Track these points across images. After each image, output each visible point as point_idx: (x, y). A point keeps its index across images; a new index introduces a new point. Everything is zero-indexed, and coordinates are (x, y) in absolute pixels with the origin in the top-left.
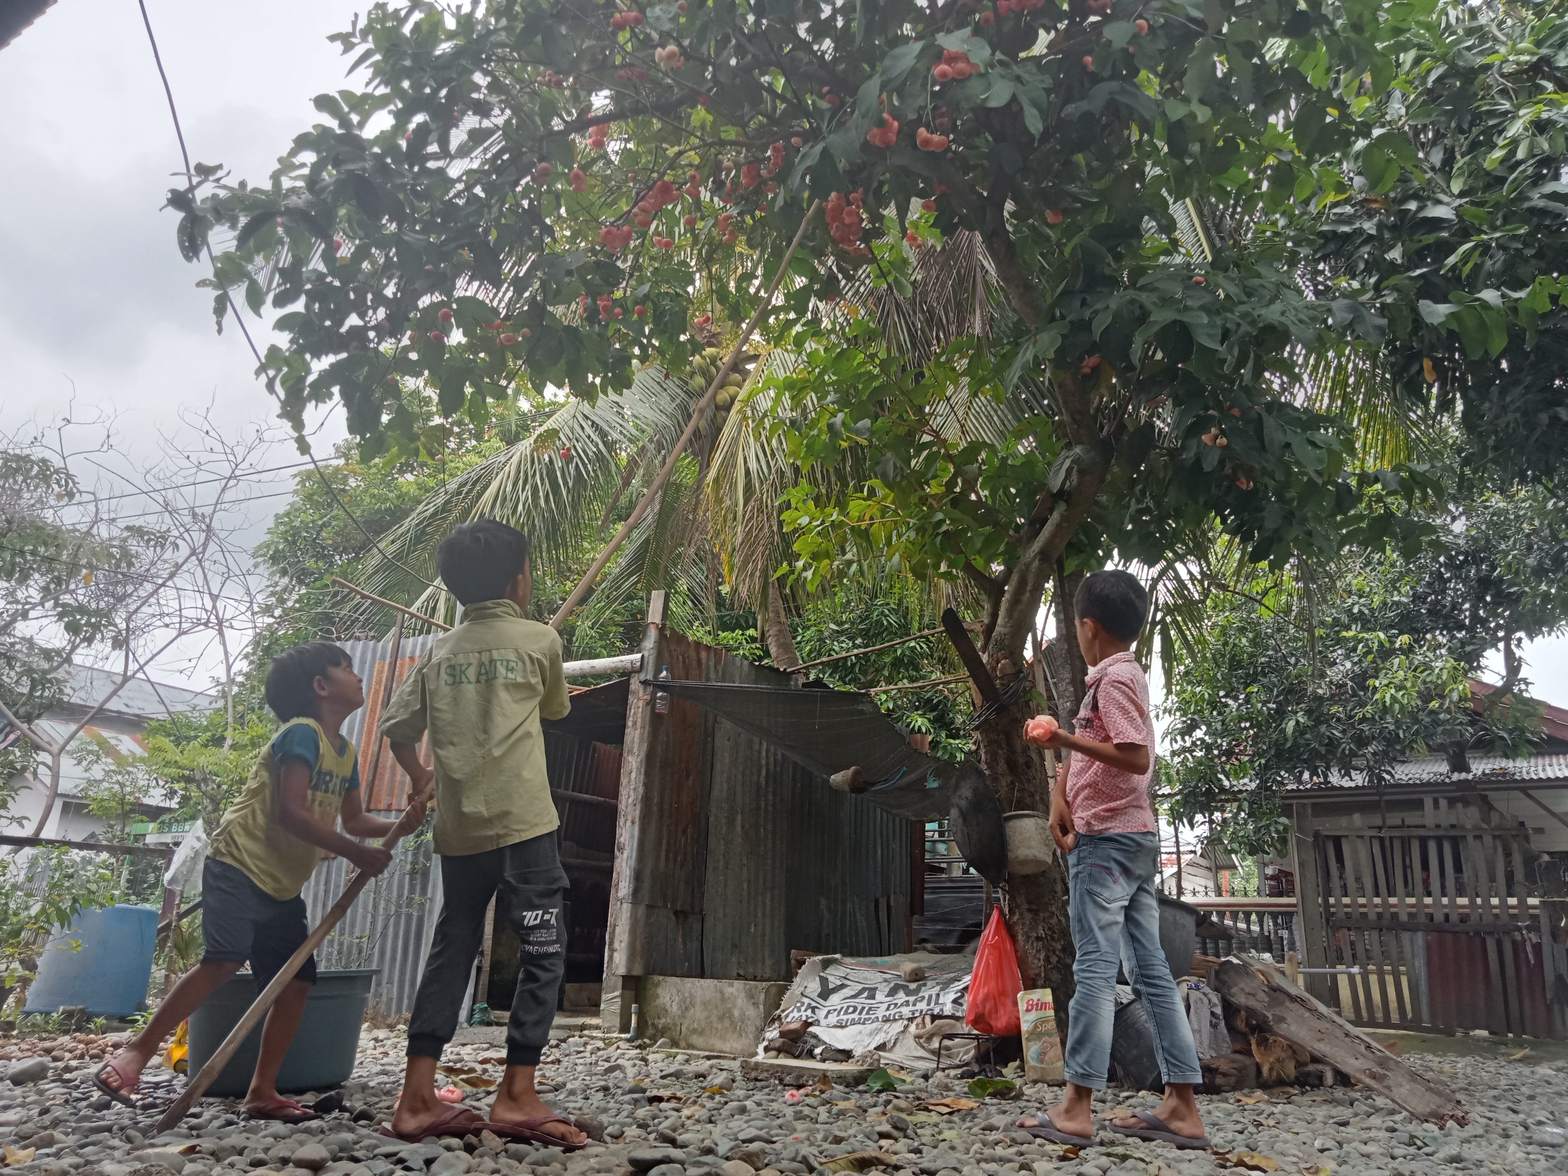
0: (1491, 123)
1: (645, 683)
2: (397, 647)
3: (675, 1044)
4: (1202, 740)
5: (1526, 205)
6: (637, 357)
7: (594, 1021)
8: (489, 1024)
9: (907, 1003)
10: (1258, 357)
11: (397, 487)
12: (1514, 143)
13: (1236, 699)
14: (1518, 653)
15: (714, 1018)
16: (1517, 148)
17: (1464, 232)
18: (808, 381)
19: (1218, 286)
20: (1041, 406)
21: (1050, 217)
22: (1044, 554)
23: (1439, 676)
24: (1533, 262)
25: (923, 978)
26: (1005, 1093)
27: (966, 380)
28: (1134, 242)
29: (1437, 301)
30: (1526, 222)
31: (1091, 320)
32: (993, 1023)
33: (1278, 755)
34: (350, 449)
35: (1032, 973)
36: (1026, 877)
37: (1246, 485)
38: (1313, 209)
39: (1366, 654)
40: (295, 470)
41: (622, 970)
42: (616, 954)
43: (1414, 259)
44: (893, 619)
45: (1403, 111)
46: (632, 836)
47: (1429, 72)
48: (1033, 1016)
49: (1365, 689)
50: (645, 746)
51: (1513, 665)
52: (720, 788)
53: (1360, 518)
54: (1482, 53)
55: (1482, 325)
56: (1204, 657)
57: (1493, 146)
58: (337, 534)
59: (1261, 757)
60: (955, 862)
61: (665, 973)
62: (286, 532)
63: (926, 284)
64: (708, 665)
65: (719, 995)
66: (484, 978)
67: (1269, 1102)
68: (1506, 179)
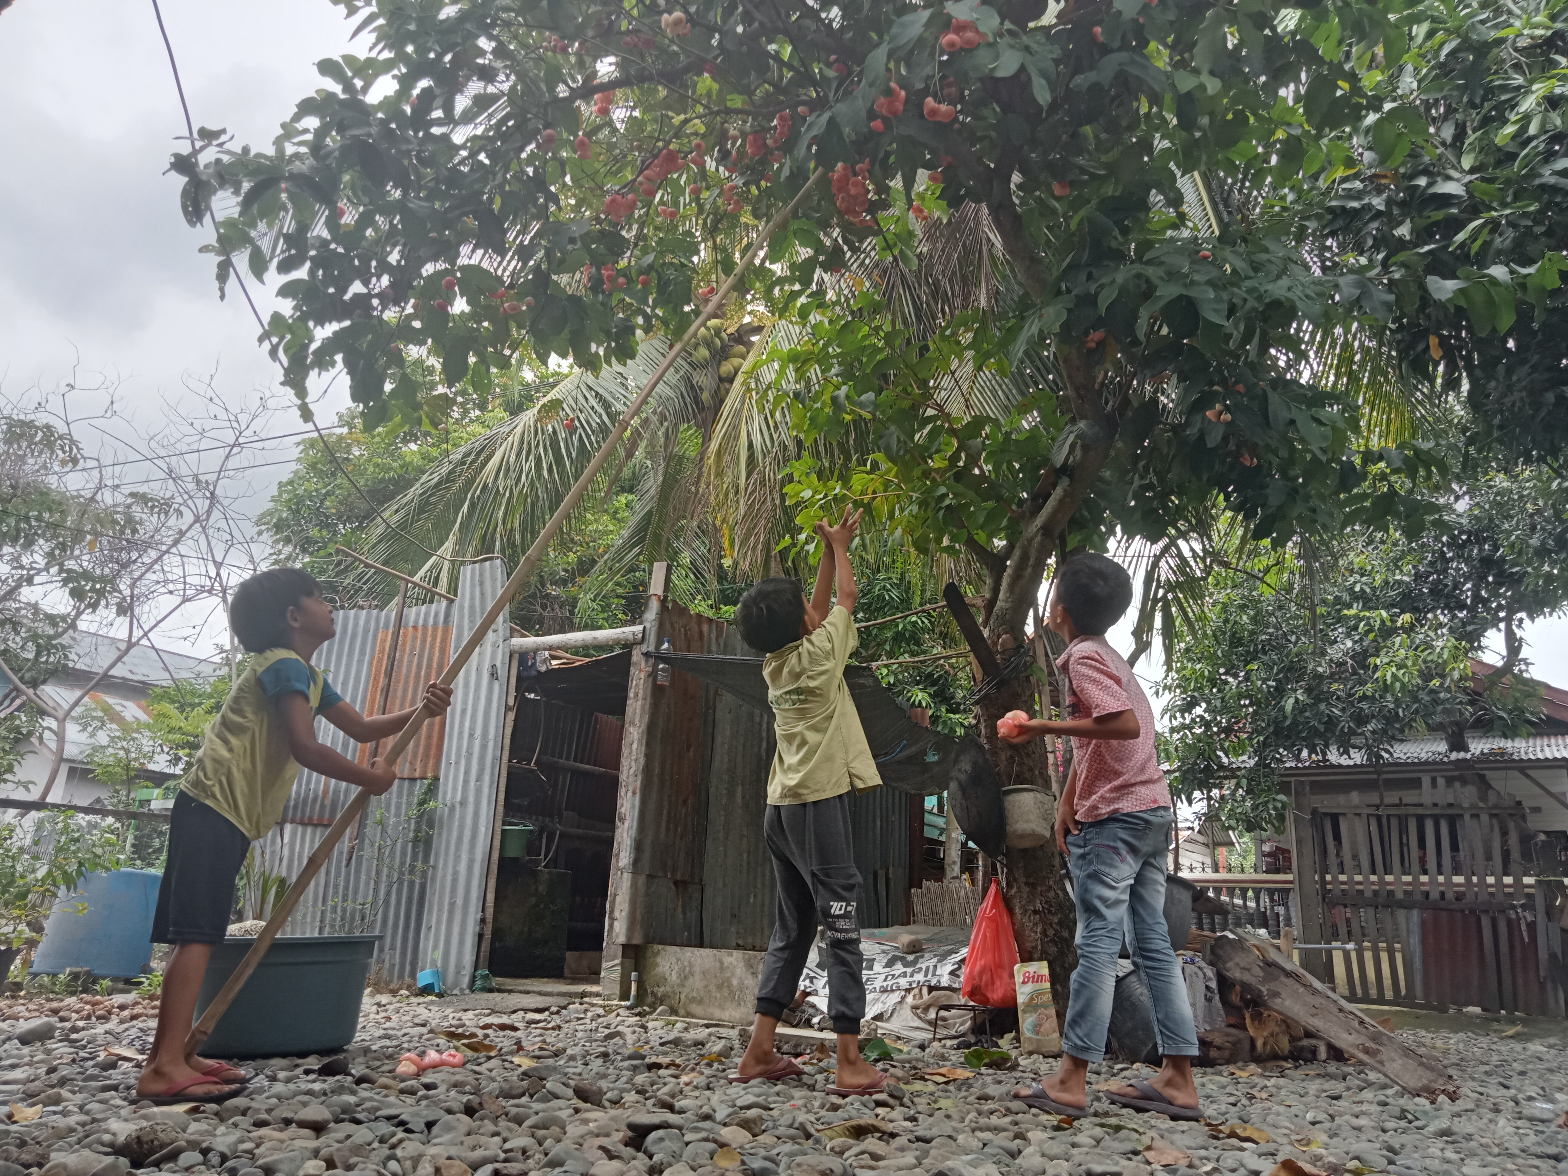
0: (1503, 98)
1: (647, 655)
2: (400, 616)
3: (674, 1011)
4: (1202, 717)
5: (1537, 182)
6: (640, 327)
7: (595, 989)
8: (491, 990)
9: (904, 975)
10: (1264, 334)
11: (401, 456)
12: (1527, 118)
13: (1236, 676)
14: (1519, 633)
15: (712, 987)
16: (1529, 123)
17: (1474, 208)
18: (813, 353)
19: (1225, 261)
20: (1046, 381)
21: (1057, 190)
22: (1046, 530)
23: (1440, 655)
24: (1543, 239)
25: (921, 950)
26: (1001, 1063)
27: (969, 354)
28: (1142, 216)
29: (1444, 277)
30: (1537, 199)
31: (1097, 294)
32: (989, 995)
33: (1276, 733)
34: (353, 418)
35: (1029, 945)
36: (1025, 851)
37: (1250, 461)
38: (1322, 184)
39: (1367, 633)
40: (298, 438)
41: (622, 939)
42: (616, 923)
43: (1422, 235)
44: (894, 594)
45: (1415, 85)
46: (633, 806)
47: (1442, 45)
48: (1029, 988)
49: (1366, 667)
50: (646, 718)
51: (1514, 645)
52: (720, 760)
53: (1364, 496)
54: (1496, 27)
55: (1490, 302)
56: (1205, 634)
57: (1505, 122)
58: (340, 503)
59: (1259, 734)
60: (954, 835)
61: (665, 942)
62: (290, 500)
63: (931, 257)
64: (710, 638)
65: (718, 965)
66: (486, 945)
67: (1262, 1076)
68: (1517, 155)
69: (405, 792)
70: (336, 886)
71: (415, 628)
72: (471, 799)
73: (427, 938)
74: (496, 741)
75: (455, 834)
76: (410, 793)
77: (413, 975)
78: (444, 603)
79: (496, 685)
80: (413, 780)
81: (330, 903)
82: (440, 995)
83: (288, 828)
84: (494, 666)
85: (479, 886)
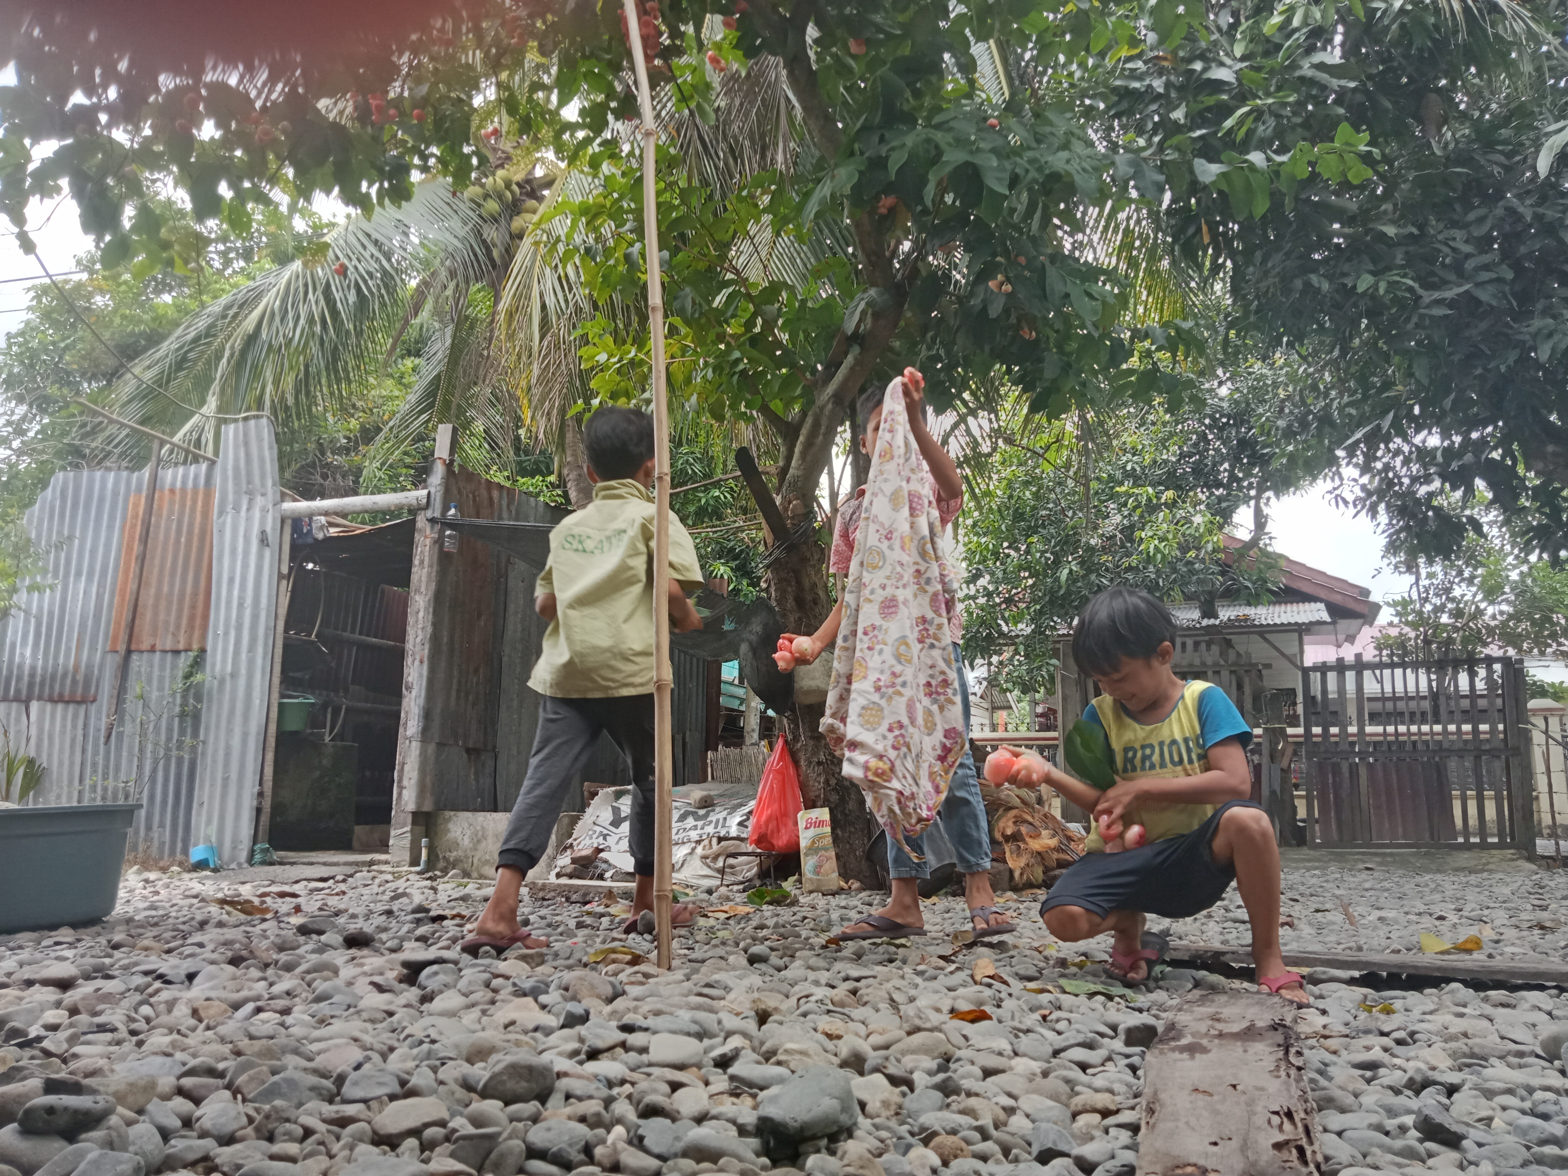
1: (432, 521)
2: (154, 478)
3: (466, 874)
4: (985, 588)
5: (1297, 74)
6: (417, 167)
7: (383, 857)
8: (272, 864)
9: (695, 827)
10: (1046, 207)
11: (152, 308)
12: (1291, 10)
13: (1017, 550)
14: (1266, 510)
16: (1293, 15)
17: (1242, 96)
18: (605, 206)
19: (1010, 130)
20: (846, 253)
21: (854, 48)
22: (837, 397)
23: (1197, 529)
24: (1298, 130)
25: (713, 805)
26: (781, 900)
27: (766, 218)
28: (934, 79)
29: (1211, 160)
30: (1297, 90)
31: (887, 158)
32: (775, 842)
33: (1051, 602)
34: (94, 263)
35: (812, 795)
37: (1030, 335)
38: (1109, 63)
39: (1135, 508)
40: (29, 284)
41: (411, 807)
42: (405, 792)
43: (1196, 119)
44: (697, 468)
46: (421, 675)
48: (812, 832)
49: (1132, 541)
50: (433, 585)
51: (1260, 521)
52: (513, 629)
53: (1131, 372)
55: (1248, 188)
56: (991, 509)
57: (1273, 10)
58: (83, 358)
59: (1036, 603)
60: (753, 704)
61: (456, 808)
62: (22, 353)
63: (729, 113)
64: (500, 505)
66: (265, 818)
67: (1016, 901)
68: (1281, 46)
69: (168, 665)
70: (94, 765)
71: (172, 491)
72: (243, 671)
73: (199, 814)
74: (268, 611)
75: (226, 707)
76: (174, 667)
77: (185, 852)
78: (204, 466)
79: (267, 553)
80: (176, 652)
81: (88, 782)
82: (216, 870)
83: (34, 706)
84: (263, 532)
85: (256, 760)
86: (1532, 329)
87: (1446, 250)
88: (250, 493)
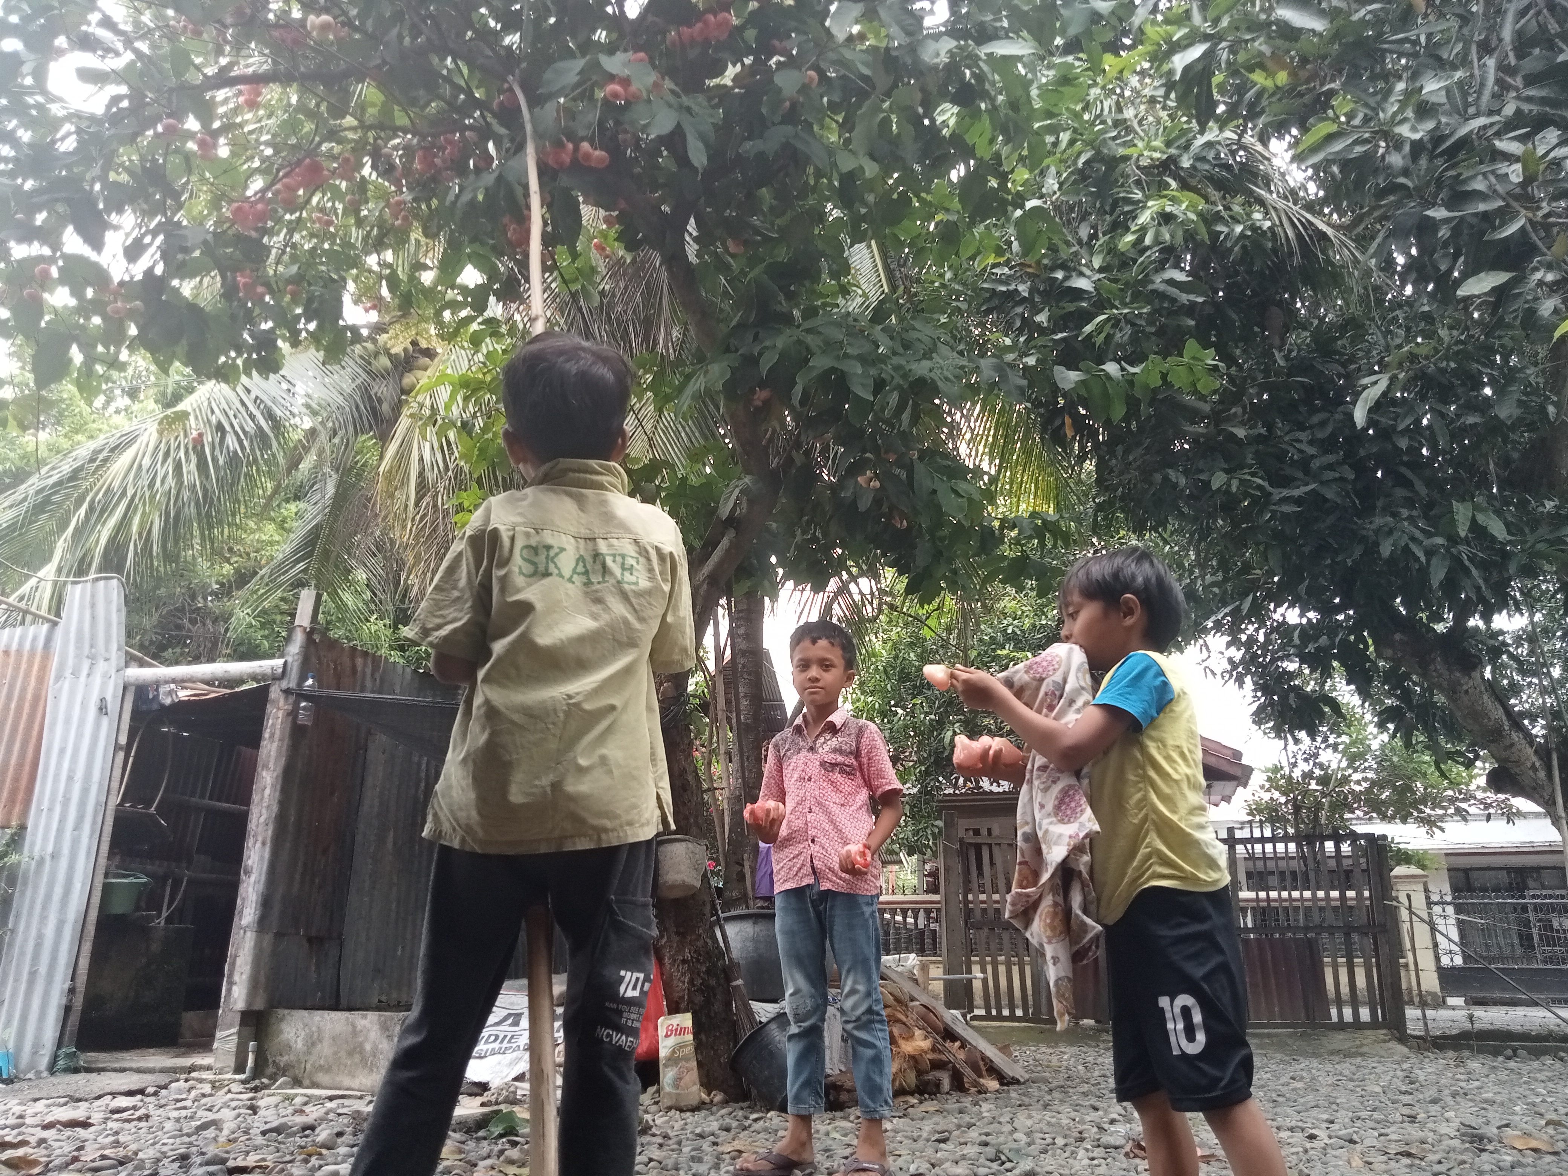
0: (1126, 209)
1: (287, 692)
3: (297, 1082)
5: (1150, 287)
6: (287, 340)
7: (205, 1060)
8: (76, 1070)
10: (915, 405)
12: (1143, 230)
15: (343, 1054)
16: (1145, 234)
17: (1101, 303)
18: (484, 382)
21: (732, 247)
22: (713, 578)
24: (1154, 338)
27: (650, 396)
29: (1069, 369)
30: (1150, 302)
33: (937, 763)
35: (676, 997)
36: (676, 901)
37: (901, 524)
38: (978, 265)
41: (240, 1005)
42: (235, 988)
43: (1059, 322)
45: (1056, 186)
46: (262, 858)
47: (1079, 154)
48: (671, 1041)
52: (370, 803)
53: (1002, 558)
54: (1124, 144)
55: (1105, 394)
57: (1127, 229)
61: (293, 1006)
63: (614, 296)
64: (364, 673)
65: (350, 1028)
66: (76, 1017)
68: (1135, 261)
71: (7, 652)
72: (66, 851)
74: (100, 784)
75: (42, 891)
78: (46, 627)
79: (105, 721)
82: (8, 1082)
84: (103, 700)
85: (70, 950)
86: (1373, 526)
87: (1292, 450)
88: (93, 658)
